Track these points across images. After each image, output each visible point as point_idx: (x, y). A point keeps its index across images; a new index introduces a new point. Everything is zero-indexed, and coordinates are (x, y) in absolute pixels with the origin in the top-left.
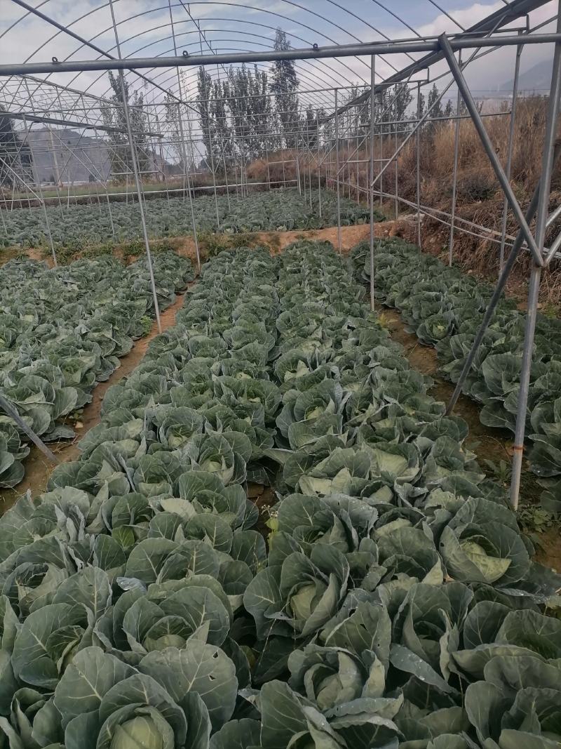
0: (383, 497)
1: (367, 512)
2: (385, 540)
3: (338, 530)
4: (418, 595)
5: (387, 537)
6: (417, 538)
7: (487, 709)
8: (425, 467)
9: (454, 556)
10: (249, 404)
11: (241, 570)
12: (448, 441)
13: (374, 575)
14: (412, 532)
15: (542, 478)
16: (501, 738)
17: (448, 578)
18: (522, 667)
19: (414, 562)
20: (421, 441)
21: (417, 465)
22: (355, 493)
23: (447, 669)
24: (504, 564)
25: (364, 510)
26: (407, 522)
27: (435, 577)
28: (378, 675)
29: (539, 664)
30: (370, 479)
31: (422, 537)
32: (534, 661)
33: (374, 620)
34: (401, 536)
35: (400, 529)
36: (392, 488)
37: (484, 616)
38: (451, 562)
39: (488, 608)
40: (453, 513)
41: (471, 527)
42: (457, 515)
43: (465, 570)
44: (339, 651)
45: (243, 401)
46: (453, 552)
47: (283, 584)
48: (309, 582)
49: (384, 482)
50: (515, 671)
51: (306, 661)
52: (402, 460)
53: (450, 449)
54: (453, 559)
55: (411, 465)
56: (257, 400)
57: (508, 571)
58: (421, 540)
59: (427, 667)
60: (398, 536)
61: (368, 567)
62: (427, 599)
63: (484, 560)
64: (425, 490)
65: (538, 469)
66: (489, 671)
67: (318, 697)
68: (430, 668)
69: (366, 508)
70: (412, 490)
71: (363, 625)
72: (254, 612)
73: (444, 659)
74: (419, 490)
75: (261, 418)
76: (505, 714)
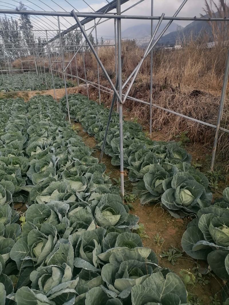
0: (72, 199)
1: (66, 206)
2: (73, 216)
3: (53, 216)
4: (85, 236)
5: (74, 215)
6: (85, 213)
7: (110, 274)
8: (89, 185)
9: (99, 217)
10: (13, 168)
11: (9, 242)
12: (98, 173)
13: (68, 232)
14: (84, 211)
15: (133, 182)
16: (115, 283)
17: (97, 226)
18: (123, 254)
19: (84, 223)
20: (88, 175)
21: (86, 184)
22: (61, 199)
23: (96, 262)
24: (118, 217)
25: (64, 206)
26: (82, 208)
27: (92, 227)
28: (69, 272)
29: (128, 252)
30: (67, 192)
31: (87, 212)
32: (127, 251)
33: (67, 250)
34: (79, 213)
35: (79, 211)
36: (76, 195)
37: (110, 238)
38: (99, 220)
39: (112, 235)
40: (99, 201)
41: (106, 205)
42: (100, 201)
43: (104, 222)
44: (52, 267)
45: (10, 167)
46: (99, 216)
47: (29, 244)
48: (41, 241)
49: (72, 193)
50: (120, 256)
51: (39, 275)
52: (81, 183)
53: (99, 176)
54: (99, 219)
55: (84, 185)
56: (18, 165)
57: (120, 219)
58: (87, 214)
59: (88, 264)
60: (78, 214)
61: (65, 229)
62: (89, 236)
63: (111, 217)
64: (89, 194)
65: (131, 179)
66: (112, 259)
67: (44, 289)
68: (89, 263)
69: (65, 205)
70: (84, 194)
71: (63, 253)
72: (15, 259)
73: (95, 259)
74: (87, 194)
75: (20, 174)
76: (116, 274)
